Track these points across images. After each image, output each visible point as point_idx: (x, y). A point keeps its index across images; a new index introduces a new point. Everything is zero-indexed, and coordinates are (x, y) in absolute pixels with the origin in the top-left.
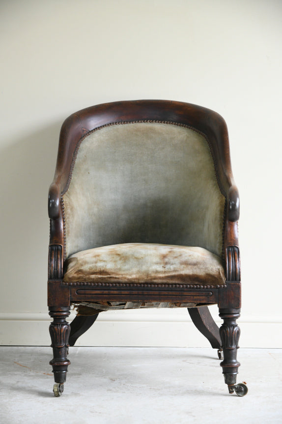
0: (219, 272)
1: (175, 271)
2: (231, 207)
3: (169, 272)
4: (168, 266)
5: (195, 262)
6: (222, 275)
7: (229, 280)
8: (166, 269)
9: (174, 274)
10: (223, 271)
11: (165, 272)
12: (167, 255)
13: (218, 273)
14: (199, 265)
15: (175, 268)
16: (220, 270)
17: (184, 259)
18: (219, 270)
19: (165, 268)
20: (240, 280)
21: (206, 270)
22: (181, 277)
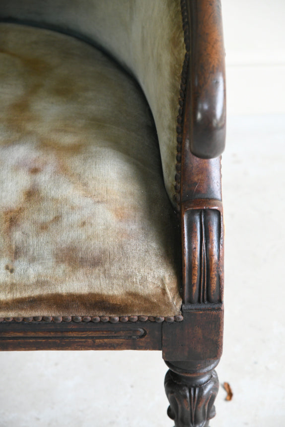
0: (164, 290)
1: (40, 283)
2: (199, 116)
3: (26, 287)
4: (21, 266)
5: (96, 253)
6: (170, 294)
7: (190, 302)
8: (16, 278)
9: (37, 292)
10: (174, 285)
11: (12, 287)
12: (21, 210)
13: (160, 291)
14: (107, 266)
15: (39, 275)
16: (167, 281)
17: (67, 236)
18: (162, 281)
19: (12, 271)
20: (220, 301)
21: (128, 284)
22: (58, 301)
